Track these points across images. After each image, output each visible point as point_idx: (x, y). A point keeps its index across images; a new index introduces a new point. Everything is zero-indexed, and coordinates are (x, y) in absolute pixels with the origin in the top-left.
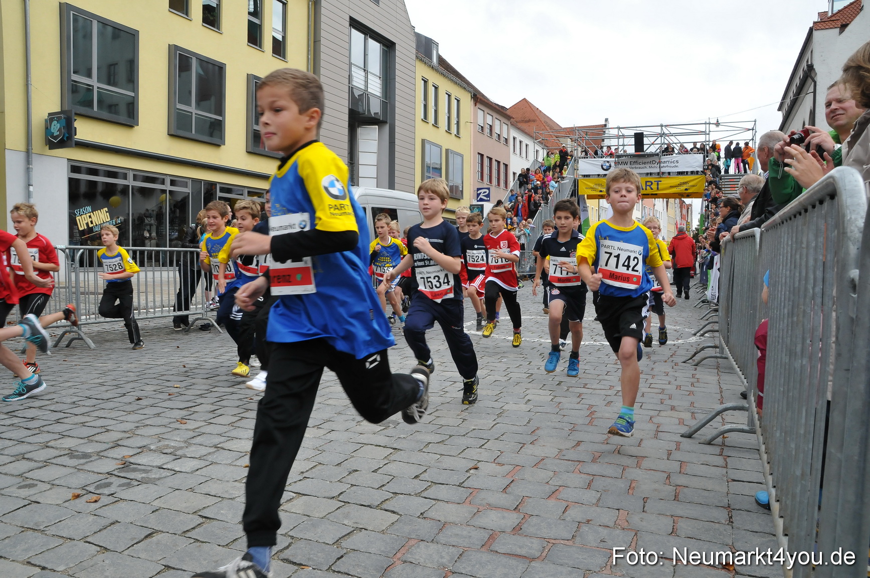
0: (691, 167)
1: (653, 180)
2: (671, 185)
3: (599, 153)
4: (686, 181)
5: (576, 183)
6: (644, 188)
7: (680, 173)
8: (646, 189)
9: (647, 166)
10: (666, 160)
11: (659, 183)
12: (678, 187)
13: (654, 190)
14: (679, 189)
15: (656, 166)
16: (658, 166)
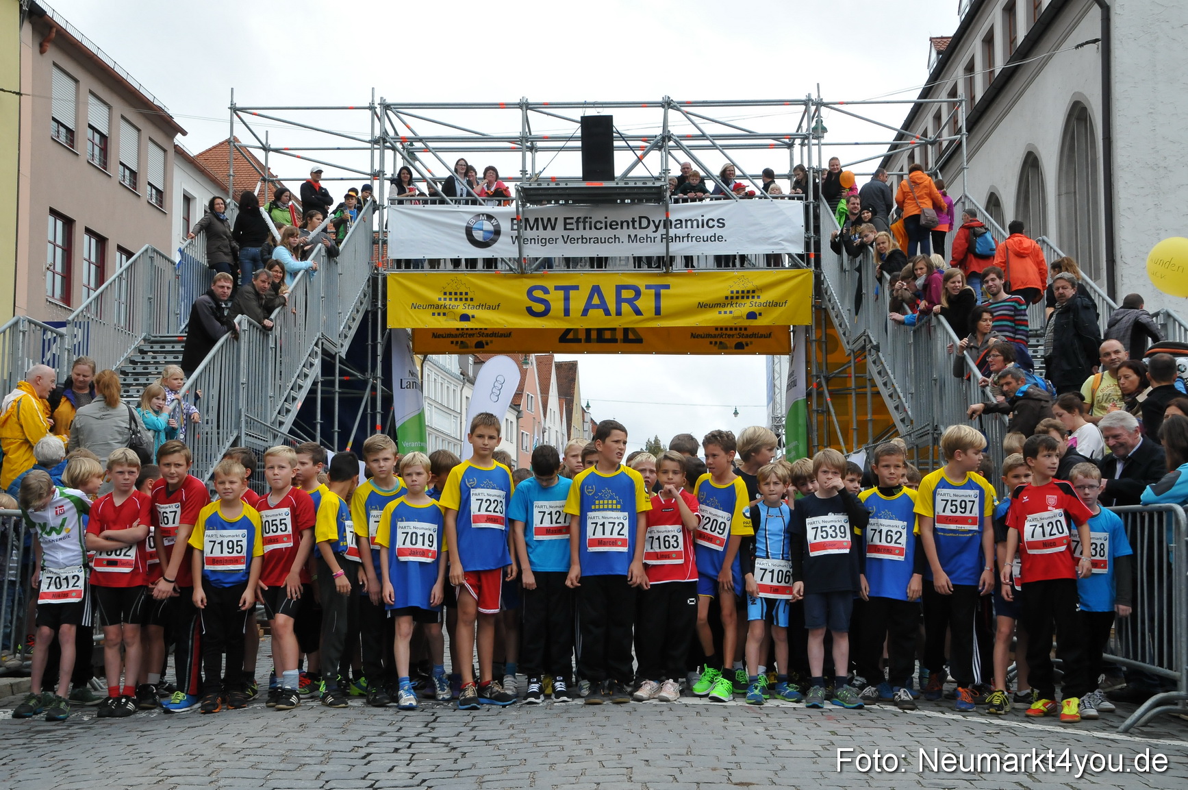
0: (766, 240)
1: (641, 283)
2: (701, 300)
3: (458, 187)
4: (749, 286)
5: (377, 288)
6: (612, 307)
7: (724, 261)
8: (619, 313)
9: (623, 233)
10: (683, 216)
11: (663, 291)
12: (724, 305)
13: (646, 315)
14: (728, 315)
15: (653, 235)
16: (658, 234)
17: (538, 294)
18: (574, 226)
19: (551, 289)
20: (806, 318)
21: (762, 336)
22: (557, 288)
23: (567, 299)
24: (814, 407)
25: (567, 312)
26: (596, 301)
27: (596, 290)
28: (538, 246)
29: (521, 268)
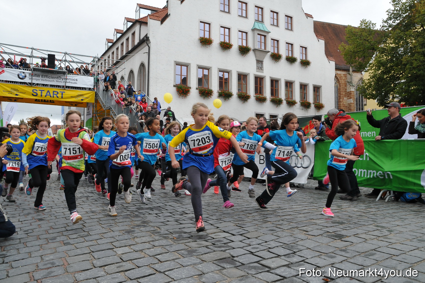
0: (86, 84)
1: (59, 91)
2: (72, 96)
4: (82, 94)
8: (53, 97)
9: (55, 80)
10: (69, 78)
11: (63, 93)
12: (76, 97)
13: (59, 98)
14: (77, 99)
15: (62, 81)
16: (63, 81)
17: (35, 91)
18: (44, 77)
19: (38, 91)
20: (93, 101)
21: (81, 103)
22: (39, 90)
23: (42, 93)
24: (94, 119)
25: (41, 96)
26: (48, 94)
27: (48, 91)
28: (35, 81)
29: (31, 84)
